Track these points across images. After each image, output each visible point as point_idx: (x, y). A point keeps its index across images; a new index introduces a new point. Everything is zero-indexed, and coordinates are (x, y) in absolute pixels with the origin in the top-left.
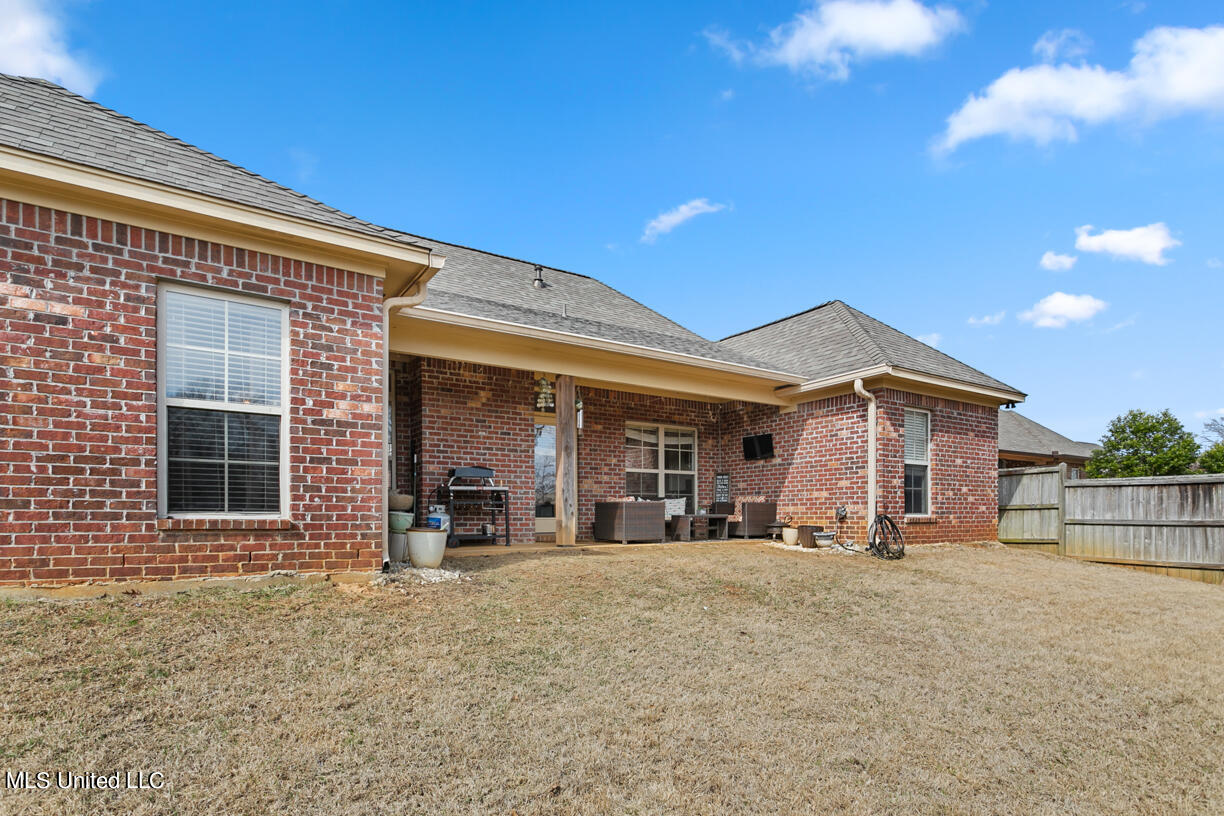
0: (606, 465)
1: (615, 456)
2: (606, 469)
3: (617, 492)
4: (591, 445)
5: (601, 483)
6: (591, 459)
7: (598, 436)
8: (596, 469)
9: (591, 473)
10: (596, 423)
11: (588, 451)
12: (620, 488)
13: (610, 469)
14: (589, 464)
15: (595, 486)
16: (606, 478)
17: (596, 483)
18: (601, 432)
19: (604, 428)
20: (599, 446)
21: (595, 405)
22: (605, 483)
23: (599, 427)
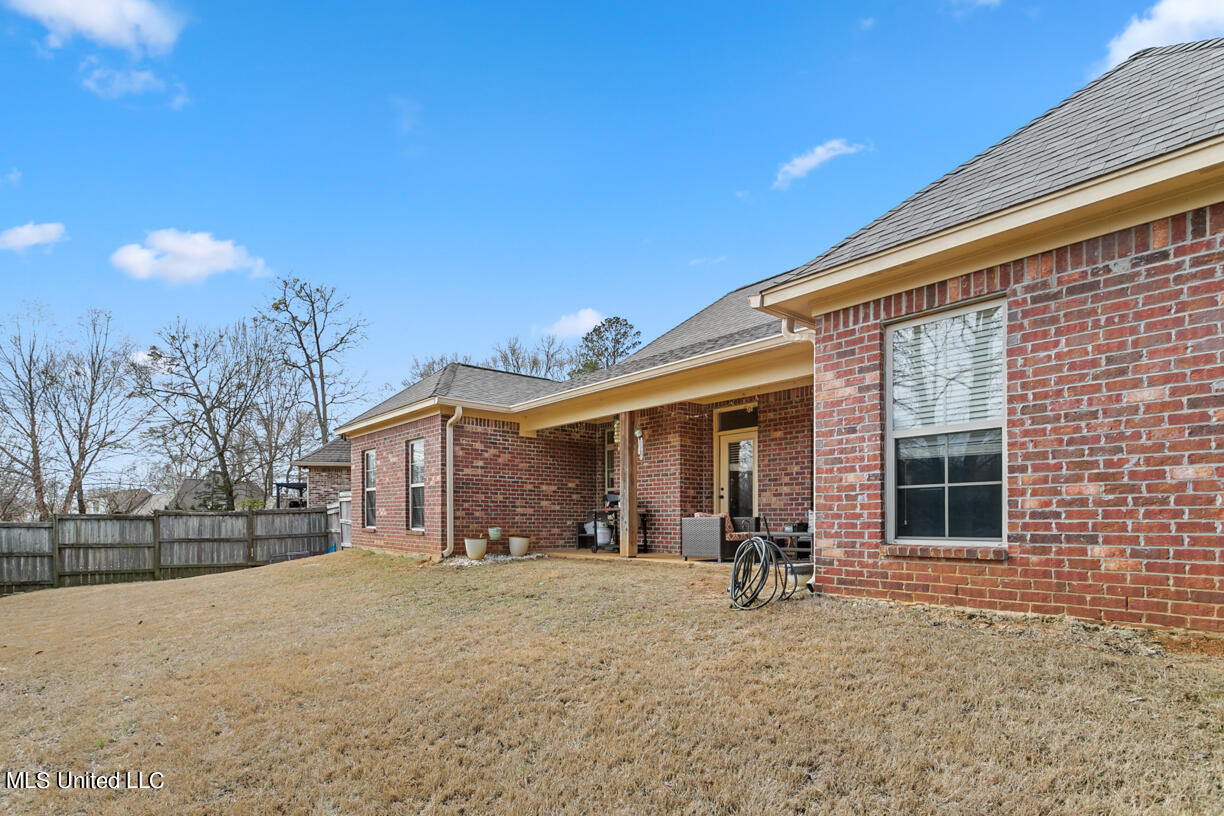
0: (786, 474)
1: (797, 464)
2: (786, 479)
3: (800, 504)
4: (769, 455)
5: (780, 495)
6: (770, 470)
7: (779, 444)
8: (776, 480)
9: (770, 485)
10: (776, 430)
11: (766, 462)
12: (803, 499)
13: (791, 479)
14: (767, 475)
15: (774, 499)
16: (786, 489)
17: (775, 495)
18: (781, 439)
19: (785, 434)
20: (779, 454)
21: (775, 410)
22: (786, 495)
23: (779, 434)
